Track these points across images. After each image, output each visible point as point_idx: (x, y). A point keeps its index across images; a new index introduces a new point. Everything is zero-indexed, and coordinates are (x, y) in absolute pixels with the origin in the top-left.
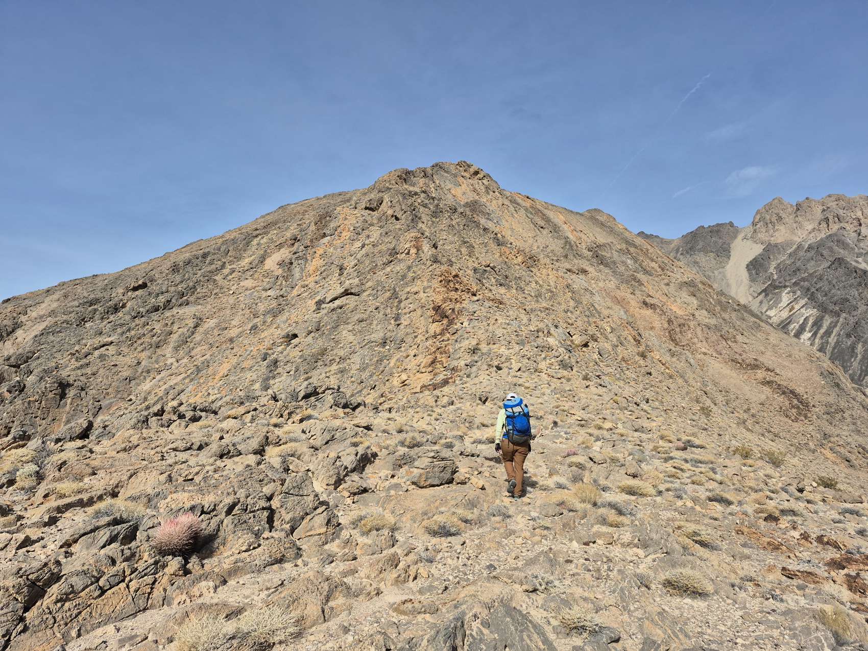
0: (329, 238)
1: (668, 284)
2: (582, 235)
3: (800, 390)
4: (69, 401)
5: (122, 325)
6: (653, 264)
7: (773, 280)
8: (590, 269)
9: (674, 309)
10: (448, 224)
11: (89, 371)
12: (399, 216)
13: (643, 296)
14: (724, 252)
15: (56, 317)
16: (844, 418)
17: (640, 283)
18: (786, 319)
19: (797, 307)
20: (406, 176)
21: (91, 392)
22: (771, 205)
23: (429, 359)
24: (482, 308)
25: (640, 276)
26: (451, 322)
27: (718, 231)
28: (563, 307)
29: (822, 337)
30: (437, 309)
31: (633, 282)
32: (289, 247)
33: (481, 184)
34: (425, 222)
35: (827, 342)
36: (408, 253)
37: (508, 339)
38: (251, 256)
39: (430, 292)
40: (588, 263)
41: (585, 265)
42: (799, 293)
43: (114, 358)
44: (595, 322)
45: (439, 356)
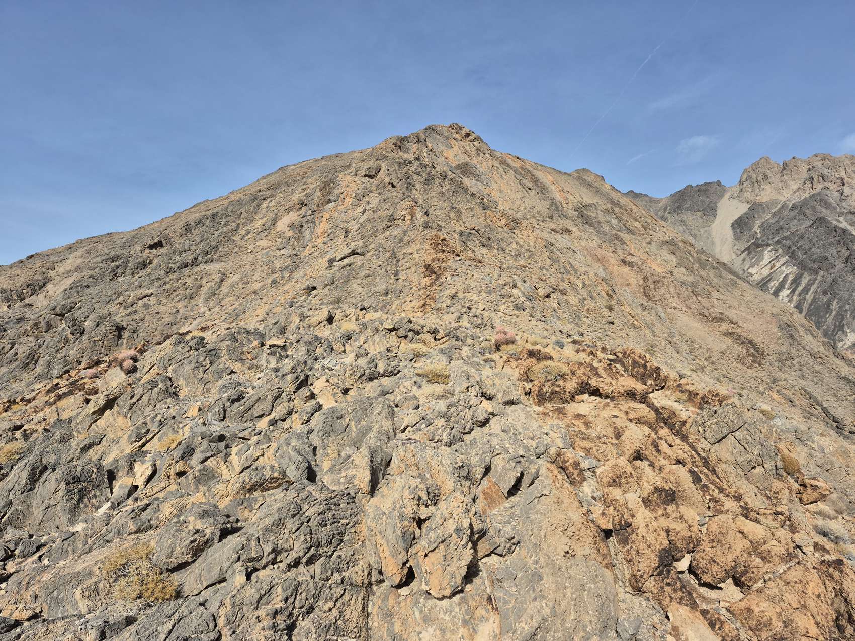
0: (333, 203)
1: (649, 243)
2: (569, 196)
3: (758, 341)
4: (125, 341)
5: (158, 279)
6: (637, 224)
7: (757, 238)
8: (574, 229)
9: (653, 266)
10: (439, 191)
11: (137, 317)
12: (395, 184)
13: (624, 254)
14: (710, 211)
15: (82, 272)
16: (793, 365)
17: (623, 242)
18: (767, 277)
19: (778, 265)
20: (400, 144)
21: (141, 335)
22: (758, 164)
23: (422, 303)
24: (463, 266)
25: (624, 235)
26: (438, 277)
27: (706, 190)
28: (540, 265)
29: (800, 294)
30: (427, 267)
31: (616, 240)
32: (297, 210)
33: (472, 146)
34: (419, 189)
35: (805, 299)
36: (404, 219)
37: (479, 289)
38: (262, 218)
39: (422, 253)
40: (572, 223)
41: (569, 225)
42: (780, 251)
43: (156, 307)
44: (568, 279)
45: (428, 300)
